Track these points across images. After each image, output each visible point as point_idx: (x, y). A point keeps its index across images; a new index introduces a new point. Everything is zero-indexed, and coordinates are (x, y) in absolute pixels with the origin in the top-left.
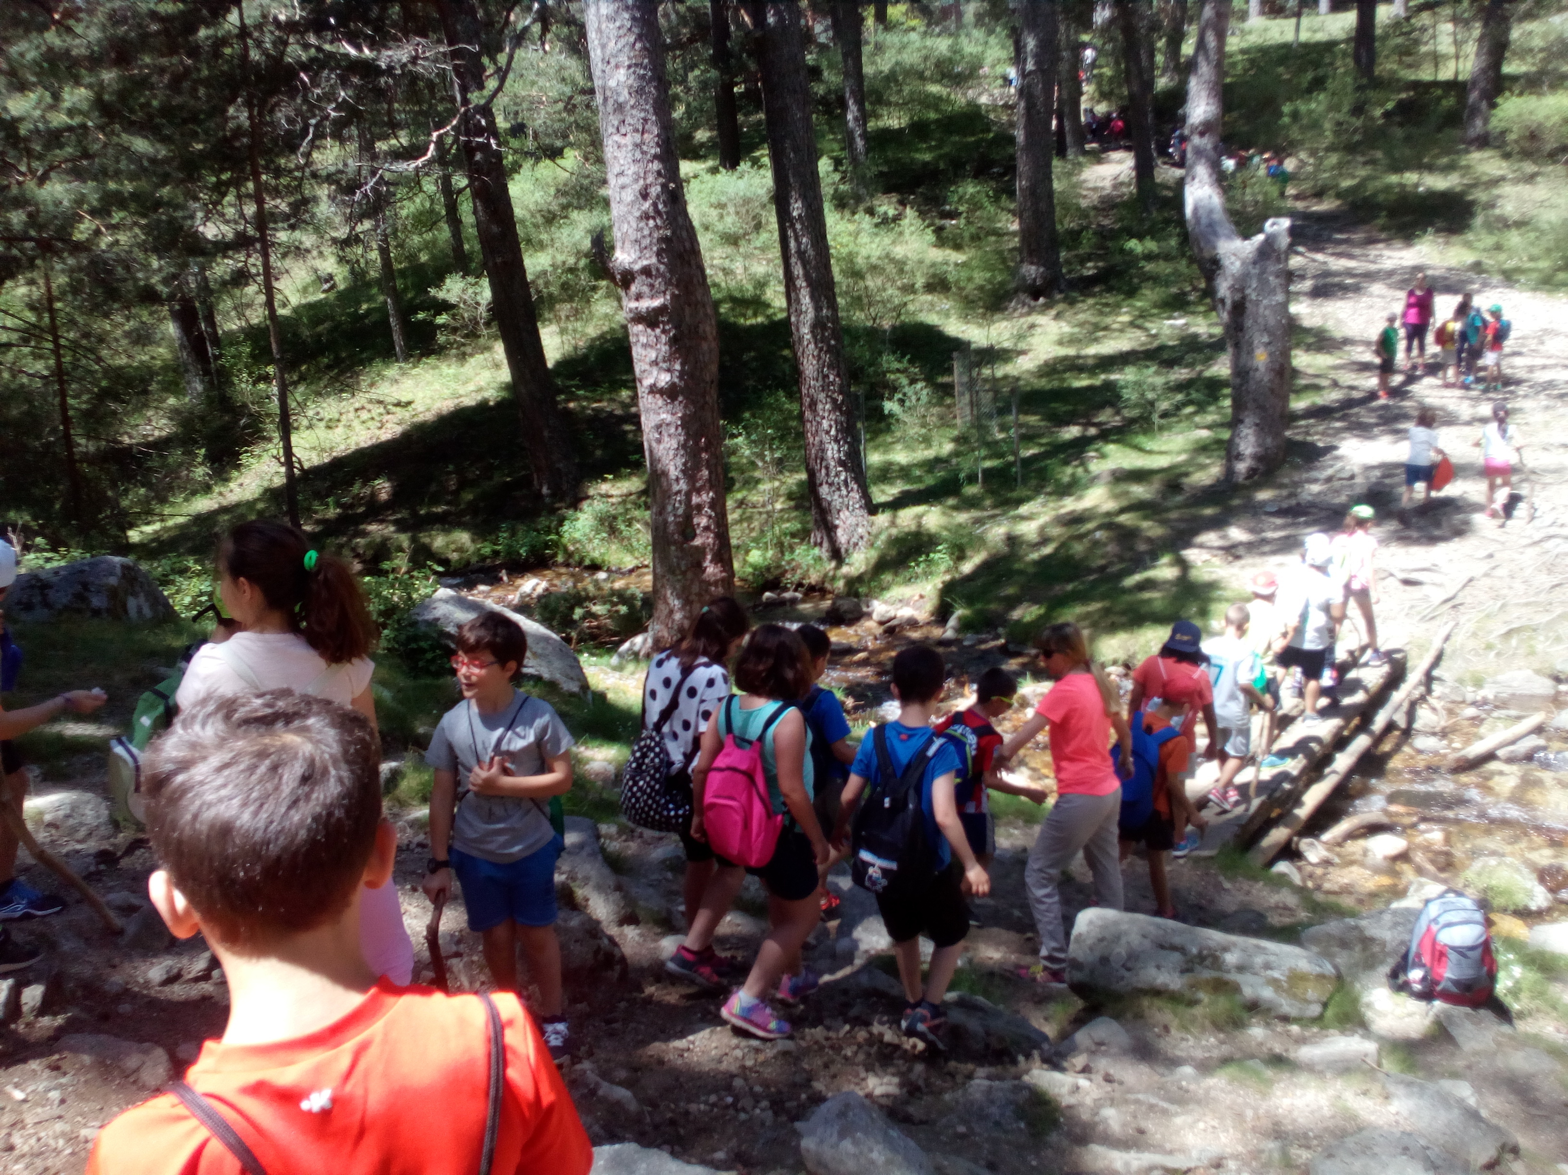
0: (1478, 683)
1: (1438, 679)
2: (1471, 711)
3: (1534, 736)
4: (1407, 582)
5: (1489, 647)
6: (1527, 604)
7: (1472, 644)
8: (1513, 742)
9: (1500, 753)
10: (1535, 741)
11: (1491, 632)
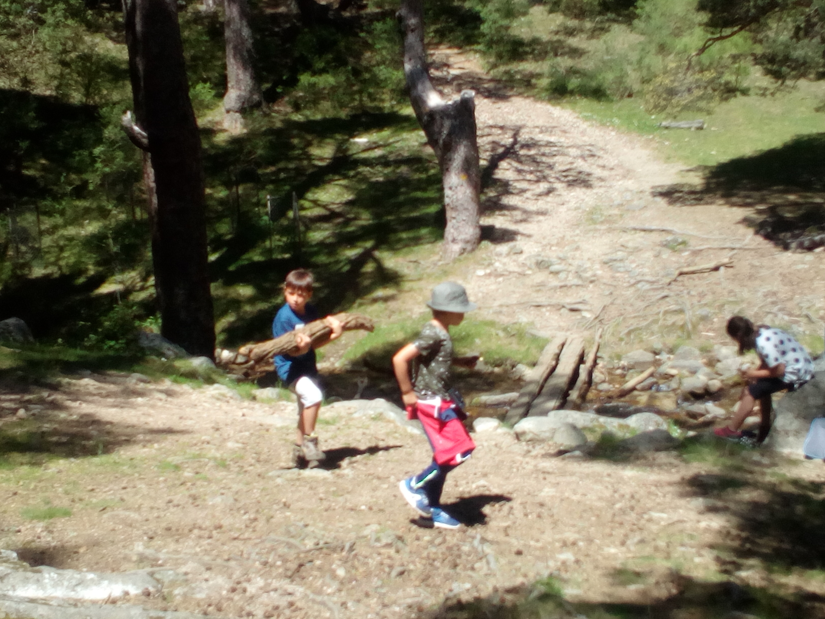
0: (619, 358)
1: (600, 357)
2: (619, 372)
3: (651, 378)
4: (573, 310)
5: (621, 340)
6: (634, 317)
7: (613, 339)
8: (642, 382)
9: (638, 387)
10: (652, 380)
11: (620, 332)
